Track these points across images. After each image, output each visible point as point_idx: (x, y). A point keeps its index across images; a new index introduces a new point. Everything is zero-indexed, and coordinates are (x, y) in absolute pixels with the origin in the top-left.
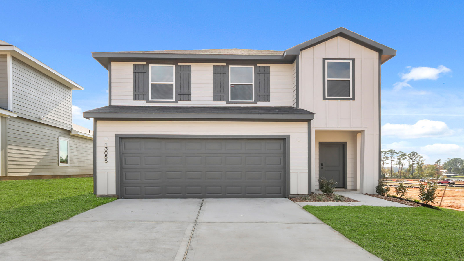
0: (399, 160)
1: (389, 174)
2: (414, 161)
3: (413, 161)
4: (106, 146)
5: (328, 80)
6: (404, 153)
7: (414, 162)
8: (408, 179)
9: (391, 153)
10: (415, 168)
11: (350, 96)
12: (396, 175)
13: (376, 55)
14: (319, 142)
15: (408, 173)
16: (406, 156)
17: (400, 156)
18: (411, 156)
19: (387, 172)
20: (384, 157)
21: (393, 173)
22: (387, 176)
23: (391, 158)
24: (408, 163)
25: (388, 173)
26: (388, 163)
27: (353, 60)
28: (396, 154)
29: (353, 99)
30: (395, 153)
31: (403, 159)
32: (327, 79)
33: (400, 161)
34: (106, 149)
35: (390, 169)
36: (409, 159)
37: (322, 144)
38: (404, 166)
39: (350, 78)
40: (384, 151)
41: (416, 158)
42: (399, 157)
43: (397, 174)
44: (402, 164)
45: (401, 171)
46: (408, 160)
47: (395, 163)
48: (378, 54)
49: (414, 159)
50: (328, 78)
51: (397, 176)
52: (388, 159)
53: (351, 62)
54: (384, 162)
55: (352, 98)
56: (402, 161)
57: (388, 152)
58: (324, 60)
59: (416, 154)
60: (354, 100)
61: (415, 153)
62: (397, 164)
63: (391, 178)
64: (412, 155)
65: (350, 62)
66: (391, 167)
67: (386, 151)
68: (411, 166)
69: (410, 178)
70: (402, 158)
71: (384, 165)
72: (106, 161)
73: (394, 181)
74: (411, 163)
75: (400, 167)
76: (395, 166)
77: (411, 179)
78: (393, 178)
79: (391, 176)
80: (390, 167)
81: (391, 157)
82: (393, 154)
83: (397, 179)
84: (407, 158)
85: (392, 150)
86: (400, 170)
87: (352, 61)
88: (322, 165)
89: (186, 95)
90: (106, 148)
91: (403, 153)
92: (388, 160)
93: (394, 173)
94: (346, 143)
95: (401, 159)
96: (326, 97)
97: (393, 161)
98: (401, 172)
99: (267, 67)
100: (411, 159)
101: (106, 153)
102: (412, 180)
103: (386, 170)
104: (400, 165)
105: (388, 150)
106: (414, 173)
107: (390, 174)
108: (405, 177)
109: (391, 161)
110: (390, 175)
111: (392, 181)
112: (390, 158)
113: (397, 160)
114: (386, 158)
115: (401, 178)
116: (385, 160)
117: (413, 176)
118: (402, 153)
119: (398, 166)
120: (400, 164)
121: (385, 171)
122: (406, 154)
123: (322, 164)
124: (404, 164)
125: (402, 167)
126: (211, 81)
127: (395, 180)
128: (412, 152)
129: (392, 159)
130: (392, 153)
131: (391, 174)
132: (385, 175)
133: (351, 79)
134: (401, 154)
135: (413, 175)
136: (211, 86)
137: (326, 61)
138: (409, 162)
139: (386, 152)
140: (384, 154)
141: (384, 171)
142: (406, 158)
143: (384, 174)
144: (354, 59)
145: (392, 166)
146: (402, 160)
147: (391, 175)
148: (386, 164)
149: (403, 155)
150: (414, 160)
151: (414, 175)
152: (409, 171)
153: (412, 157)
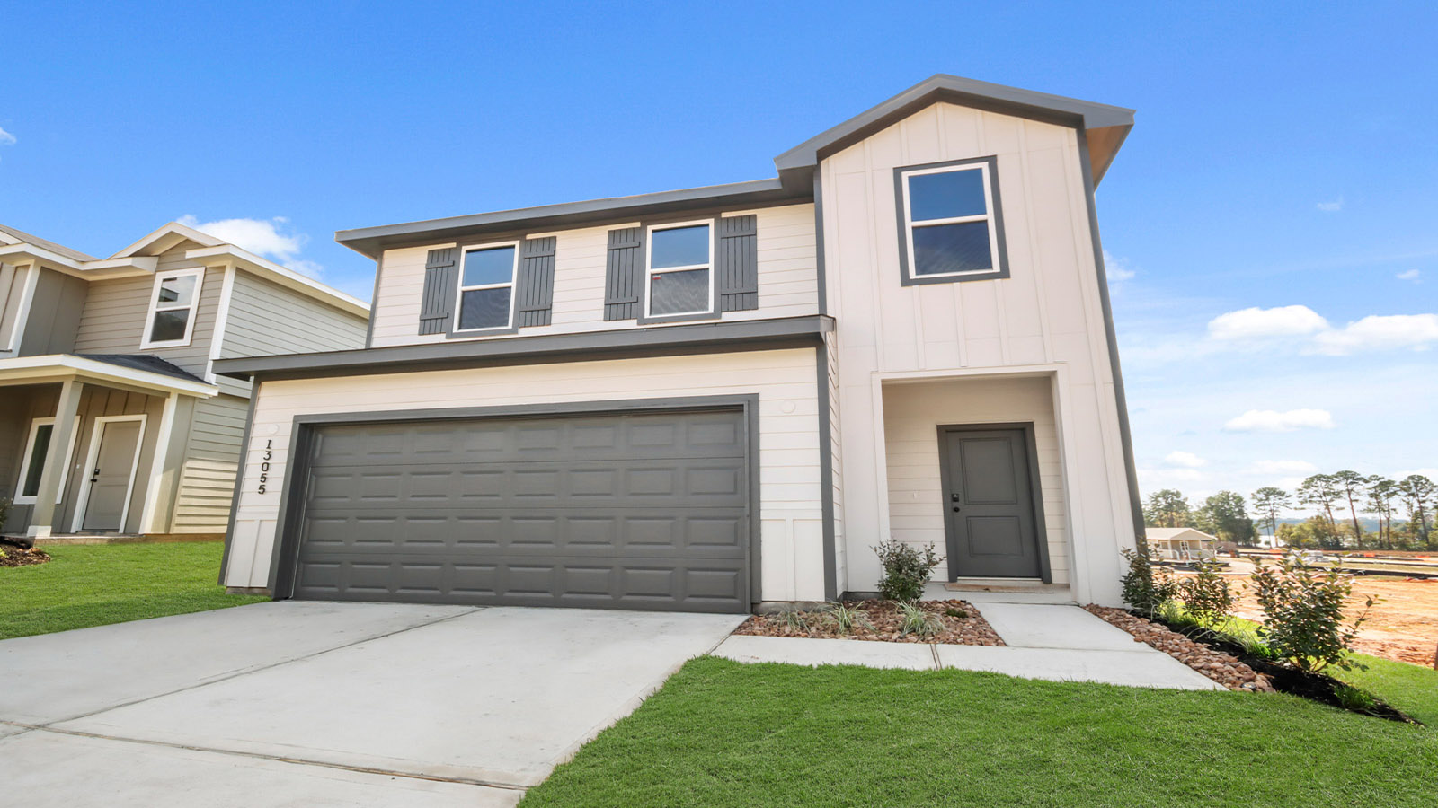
0: (1376, 498)
1: (1351, 539)
2: (1424, 502)
3: (1420, 502)
4: (269, 447)
5: (914, 229)
6: (1386, 480)
7: (1422, 505)
8: (1413, 553)
9: (1347, 479)
10: (1433, 519)
11: (991, 267)
12: (1374, 540)
13: (1066, 138)
14: (938, 426)
15: (1411, 535)
16: (1395, 489)
17: (1375, 487)
18: (1410, 488)
19: (1344, 532)
20: (1326, 490)
21: (1364, 534)
22: (1346, 544)
23: (1349, 494)
24: (1405, 507)
25: (1346, 535)
26: (1342, 509)
27: (992, 160)
28: (1361, 482)
29: (1005, 273)
30: (1358, 479)
31: (1388, 496)
32: (909, 224)
33: (1378, 502)
34: (267, 457)
35: (1353, 526)
36: (1405, 496)
37: (947, 431)
38: (1394, 516)
39: (985, 213)
40: (1324, 474)
41: (1428, 493)
42: (1373, 491)
43: (1377, 537)
44: (1388, 511)
45: (1388, 529)
46: (1405, 499)
47: (1365, 506)
48: (1073, 132)
49: (1423, 497)
50: (914, 219)
51: (1379, 542)
52: (1341, 497)
53: (985, 166)
54: (1330, 504)
55: (999, 271)
56: (1385, 502)
57: (1336, 477)
58: (898, 172)
59: (1424, 481)
60: (1009, 277)
61: (1421, 478)
62: (1370, 511)
63: (1361, 548)
64: (1412, 484)
65: (980, 170)
66: (1355, 520)
67: (1329, 474)
68: (1419, 515)
69: (1420, 550)
70: (1385, 493)
71: (1329, 512)
72: (262, 490)
73: (1368, 557)
74: (1416, 507)
75: (1384, 518)
76: (1369, 516)
77: (1423, 553)
78: (1366, 549)
79: (1360, 545)
80: (1352, 518)
81: (1348, 490)
82: (1351, 483)
83: (1378, 553)
84: (1399, 493)
85: (1346, 472)
86: (1384, 527)
87: (987, 163)
88: (955, 500)
89: (539, 310)
90: (269, 453)
91: (1382, 480)
92: (1340, 500)
93: (1367, 534)
94: (1031, 424)
95: (1382, 495)
96: (911, 278)
97: (1357, 501)
98: (1388, 533)
99: (749, 217)
100: (1413, 495)
101: (266, 467)
102: (1425, 553)
103: (1340, 528)
104: (1380, 511)
105: (1334, 473)
106: (1430, 536)
107: (1354, 538)
108: (1404, 546)
109: (1351, 501)
110: (1356, 540)
111: (1361, 556)
112: (1345, 495)
113: (1368, 499)
114: (1334, 493)
115: (1391, 549)
116: (1332, 500)
117: (1428, 543)
118: (1380, 479)
119: (1376, 516)
120: (1380, 509)
121: (1337, 529)
122: (1394, 482)
123: (955, 496)
124: (1394, 510)
125: (1388, 519)
126: (603, 271)
127: (1372, 554)
128: (1412, 478)
129: (1353, 496)
130: (1349, 481)
131: (1359, 537)
132: (1341, 540)
133: (989, 216)
134: (1377, 483)
135: (1427, 540)
136: (602, 282)
137: (903, 173)
138: (1408, 503)
139: (1328, 477)
140: (1324, 484)
141: (1335, 530)
142: (1394, 493)
143: (1336, 539)
144: (995, 156)
145: (1357, 517)
146: (1384, 498)
147: (1359, 540)
148: (1338, 509)
149: (1385, 485)
150: (1421, 499)
151: (1430, 540)
152: (1414, 528)
153: (1413, 490)
